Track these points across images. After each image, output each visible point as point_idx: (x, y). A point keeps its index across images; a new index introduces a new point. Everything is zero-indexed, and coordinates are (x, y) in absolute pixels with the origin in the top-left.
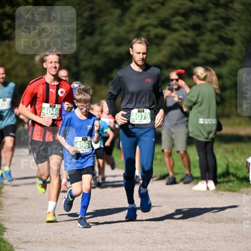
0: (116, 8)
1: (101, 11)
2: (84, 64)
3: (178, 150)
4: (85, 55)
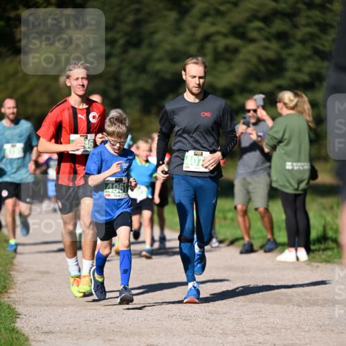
0: (171, 9)
1: (150, 14)
2: (128, 87)
3: (257, 206)
4: (129, 74)
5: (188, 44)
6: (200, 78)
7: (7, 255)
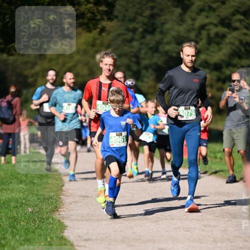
0: (177, 7)
1: (162, 10)
2: (145, 62)
4: (146, 53)
5: (189, 31)
6: (192, 56)
7: (58, 184)
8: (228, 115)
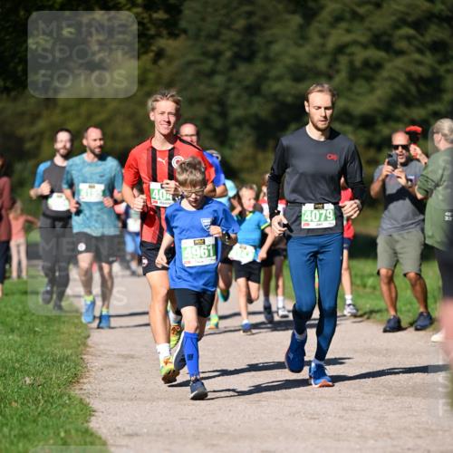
1: (266, 19)
3: (406, 271)
5: (315, 57)
6: (326, 108)
7: (79, 334)
8: (386, 208)
